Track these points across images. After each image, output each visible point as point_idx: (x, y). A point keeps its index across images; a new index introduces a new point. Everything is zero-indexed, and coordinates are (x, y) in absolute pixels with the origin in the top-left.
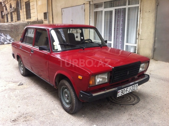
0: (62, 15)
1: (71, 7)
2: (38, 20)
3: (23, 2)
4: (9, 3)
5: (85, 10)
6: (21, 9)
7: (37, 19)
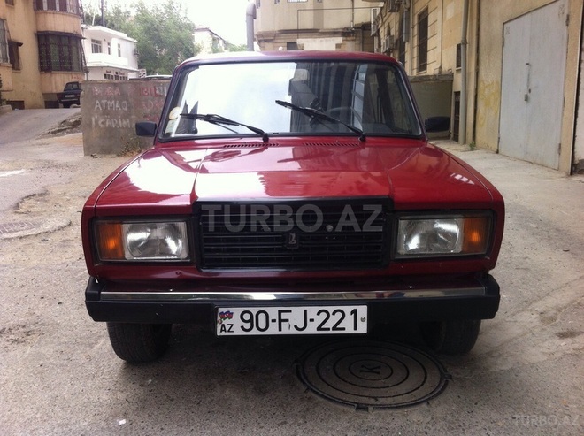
0: (503, 46)
1: (529, 14)
2: (440, 72)
3: (414, 15)
4: (386, 24)
5: (568, 19)
6: (408, 41)
7: (441, 68)
